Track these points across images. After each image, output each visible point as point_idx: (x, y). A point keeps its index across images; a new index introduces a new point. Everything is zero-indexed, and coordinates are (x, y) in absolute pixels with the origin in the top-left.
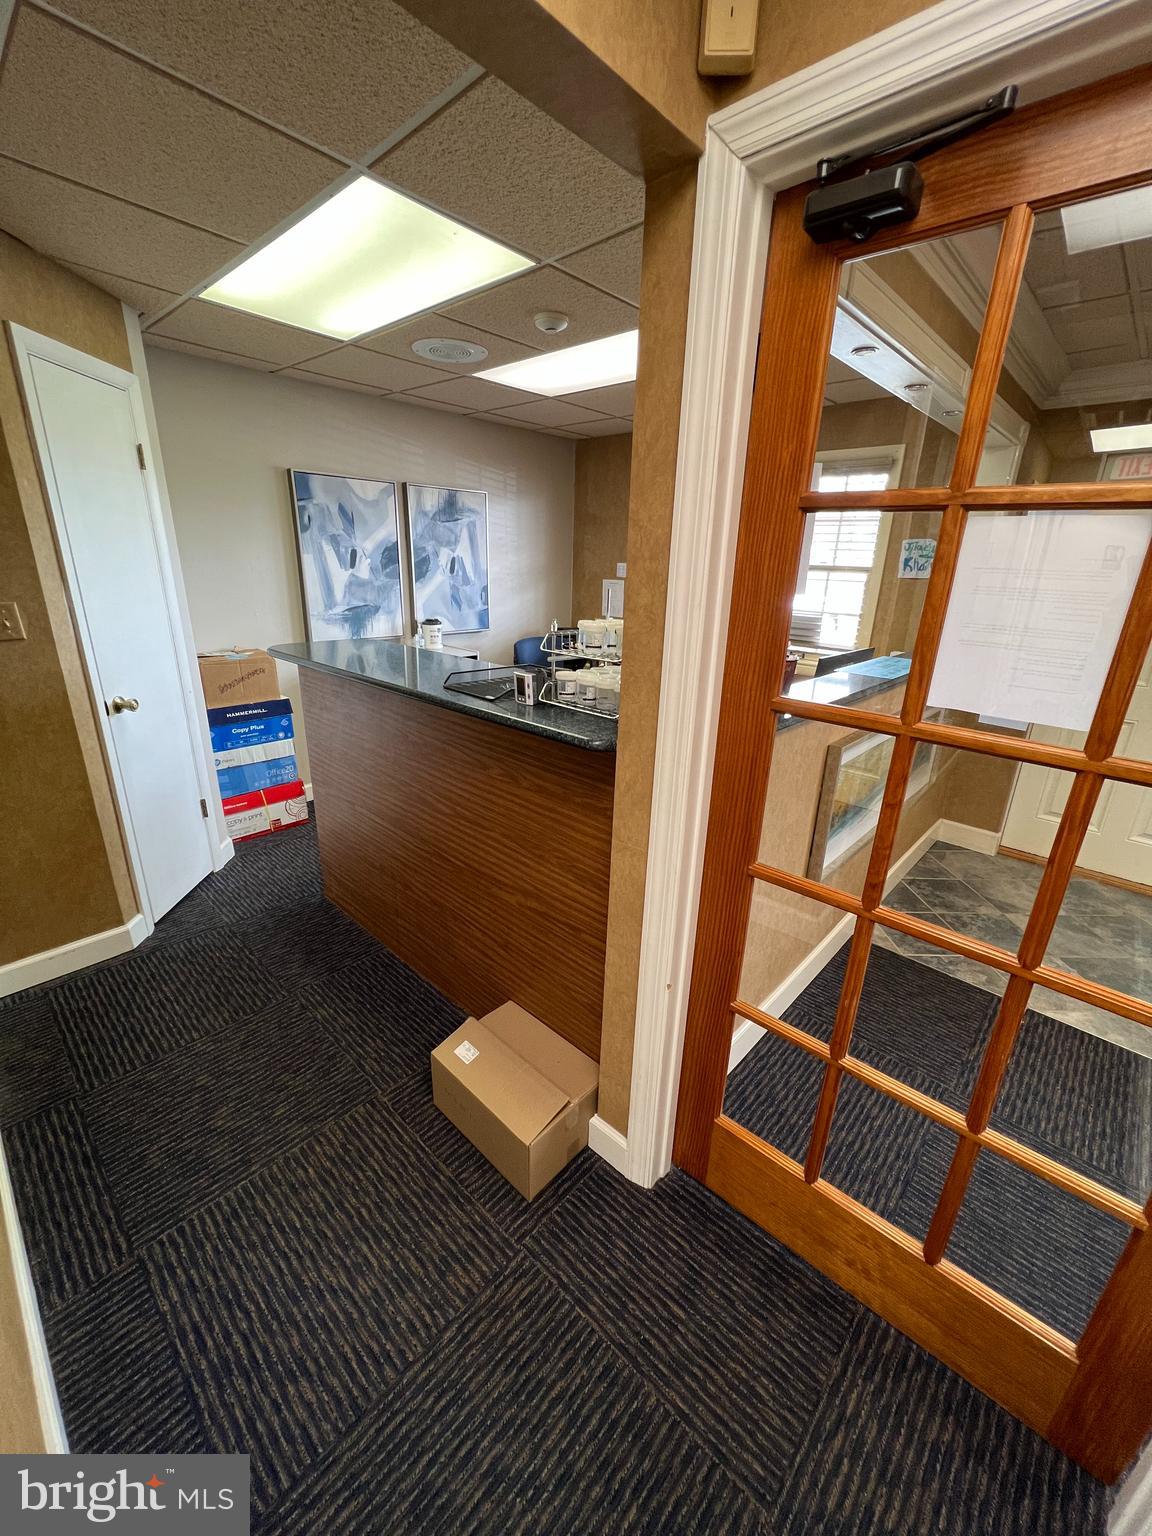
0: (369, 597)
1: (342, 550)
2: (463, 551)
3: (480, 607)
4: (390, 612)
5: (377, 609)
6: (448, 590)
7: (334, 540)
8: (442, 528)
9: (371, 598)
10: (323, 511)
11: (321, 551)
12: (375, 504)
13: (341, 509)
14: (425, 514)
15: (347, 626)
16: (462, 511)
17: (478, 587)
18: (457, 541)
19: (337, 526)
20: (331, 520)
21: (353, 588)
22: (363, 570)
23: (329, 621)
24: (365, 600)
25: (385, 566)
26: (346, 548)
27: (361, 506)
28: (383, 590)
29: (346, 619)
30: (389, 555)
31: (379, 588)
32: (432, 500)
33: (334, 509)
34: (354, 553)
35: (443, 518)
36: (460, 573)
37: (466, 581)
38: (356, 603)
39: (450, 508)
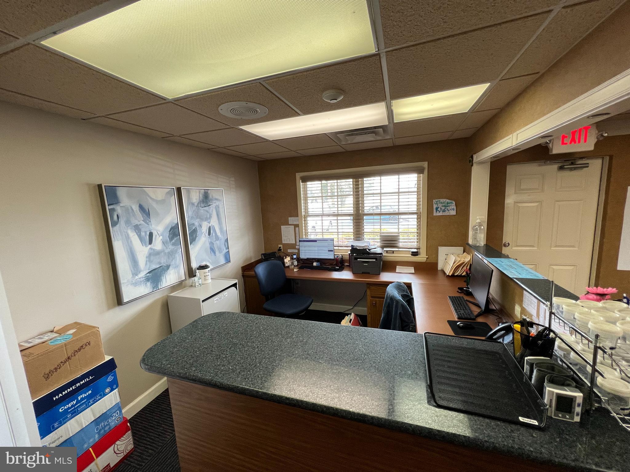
0: (162, 262)
1: (143, 234)
2: (214, 222)
3: (225, 251)
4: (177, 267)
5: (168, 267)
6: (208, 245)
7: (137, 229)
8: (202, 211)
9: (164, 261)
10: (128, 210)
11: (128, 238)
12: (163, 202)
13: (141, 207)
14: (193, 204)
15: (149, 284)
16: (212, 200)
17: (223, 241)
18: (210, 217)
19: (139, 219)
20: (134, 215)
21: (152, 258)
22: (158, 244)
23: (135, 284)
24: (160, 263)
25: (171, 239)
26: (146, 232)
27: (154, 205)
28: (171, 254)
29: (147, 279)
30: (173, 232)
31: (169, 253)
32: (196, 197)
33: (136, 208)
34: (151, 235)
35: (203, 205)
36: (214, 234)
37: (217, 238)
38: (154, 266)
39: (206, 199)
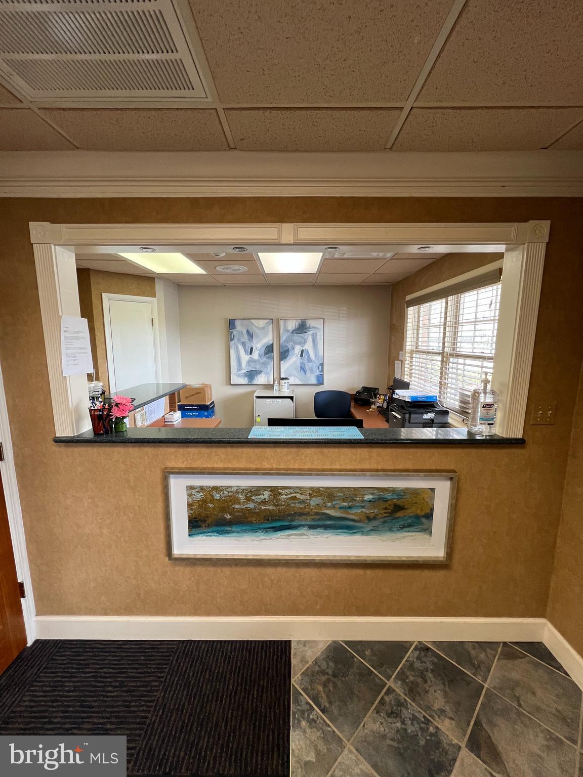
0: (257, 367)
1: (247, 347)
2: (309, 346)
3: (318, 373)
4: (267, 374)
5: (261, 372)
6: (298, 364)
7: (244, 344)
8: (296, 337)
9: (258, 367)
10: (241, 333)
11: (237, 348)
12: (263, 328)
13: (248, 332)
14: (288, 331)
15: (246, 378)
16: (308, 328)
17: (317, 363)
18: (305, 342)
19: (245, 338)
20: (243, 336)
21: (250, 363)
22: (255, 355)
23: (238, 376)
24: (256, 368)
25: (266, 354)
26: (248, 347)
27: (256, 330)
28: (264, 364)
29: (246, 375)
30: (269, 349)
31: (262, 363)
32: (292, 325)
33: (245, 332)
34: (252, 349)
35: (298, 332)
36: (306, 357)
37: (310, 360)
38: (251, 369)
39: (302, 328)
